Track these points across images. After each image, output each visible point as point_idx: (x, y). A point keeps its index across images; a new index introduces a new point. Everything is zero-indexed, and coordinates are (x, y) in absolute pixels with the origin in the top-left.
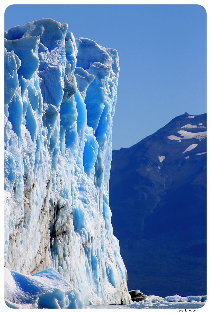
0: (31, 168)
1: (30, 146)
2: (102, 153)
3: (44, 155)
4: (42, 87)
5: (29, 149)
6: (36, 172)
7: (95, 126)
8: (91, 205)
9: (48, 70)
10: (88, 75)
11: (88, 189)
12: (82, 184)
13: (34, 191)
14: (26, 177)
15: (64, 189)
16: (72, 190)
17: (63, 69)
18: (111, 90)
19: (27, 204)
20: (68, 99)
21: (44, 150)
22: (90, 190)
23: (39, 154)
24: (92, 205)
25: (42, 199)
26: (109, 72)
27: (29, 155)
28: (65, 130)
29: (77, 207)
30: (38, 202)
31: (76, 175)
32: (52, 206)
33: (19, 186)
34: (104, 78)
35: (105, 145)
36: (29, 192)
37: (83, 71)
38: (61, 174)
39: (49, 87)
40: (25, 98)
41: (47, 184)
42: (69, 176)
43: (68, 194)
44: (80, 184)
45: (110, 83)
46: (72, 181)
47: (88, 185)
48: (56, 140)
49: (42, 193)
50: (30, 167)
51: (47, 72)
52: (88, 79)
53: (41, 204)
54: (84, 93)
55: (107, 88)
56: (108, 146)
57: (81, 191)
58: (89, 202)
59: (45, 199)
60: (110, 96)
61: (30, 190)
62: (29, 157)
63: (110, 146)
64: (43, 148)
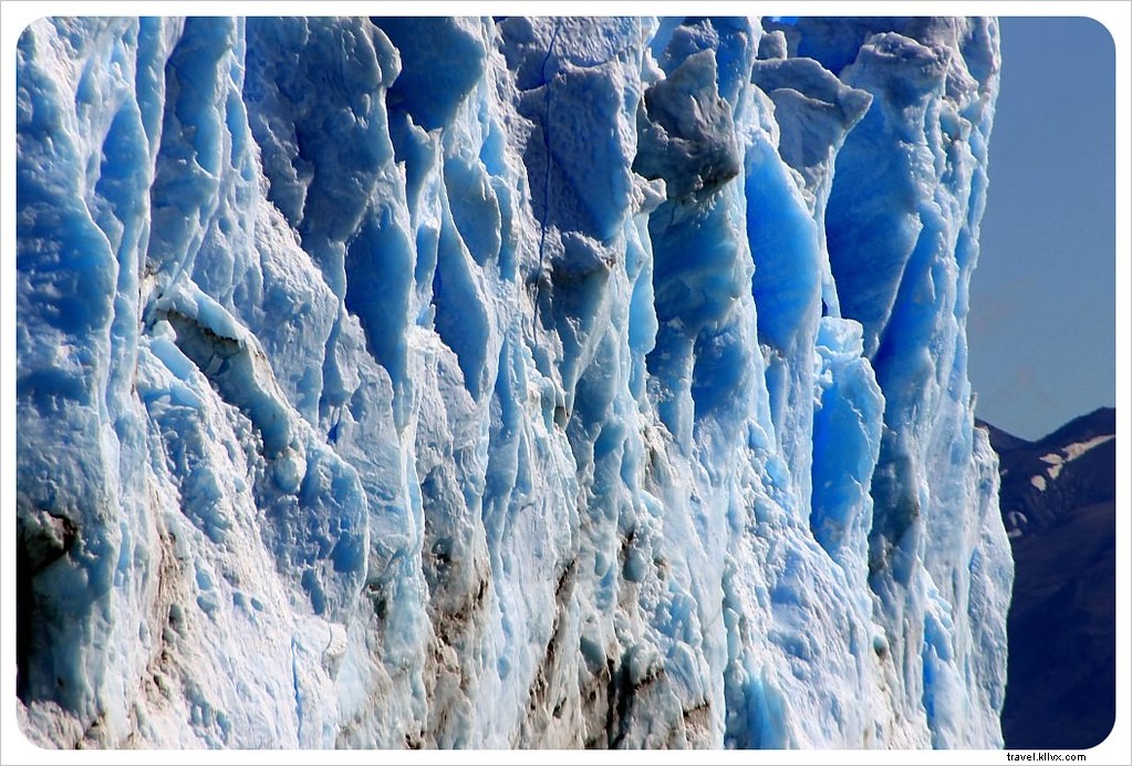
0: (467, 512)
1: (458, 418)
2: (915, 432)
3: (540, 456)
4: (534, 160)
5: (455, 432)
6: (501, 530)
7: (881, 314)
8: (828, 665)
9: (558, 84)
10: (840, 91)
11: (812, 597)
12: (786, 573)
13: (490, 616)
14: (443, 555)
15: (675, 601)
16: (727, 603)
17: (627, 79)
18: (952, 155)
19: (451, 670)
20: (704, 202)
21: (542, 431)
22: (822, 600)
23: (510, 451)
24: (833, 668)
25: (537, 647)
26: (939, 77)
27: (460, 457)
28: (693, 342)
29: (758, 677)
30: (514, 663)
31: (758, 533)
32: (597, 674)
33: (400, 594)
34: (919, 104)
35: (927, 395)
36: (460, 616)
37: (819, 75)
38: (661, 535)
39: (568, 157)
40: (427, 210)
41: (562, 581)
42: (711, 539)
43: (689, 619)
44: (777, 573)
45: (949, 126)
46: (726, 562)
47: (815, 580)
48: (607, 389)
49: (533, 621)
50: (463, 507)
51: (557, 92)
52: (840, 110)
53: (527, 669)
54: (823, 173)
55: (932, 145)
56: (946, 399)
57: (780, 606)
58: (817, 652)
59: (551, 647)
60: (951, 181)
61: (465, 608)
62: (459, 465)
63: (960, 401)
64: (532, 423)
